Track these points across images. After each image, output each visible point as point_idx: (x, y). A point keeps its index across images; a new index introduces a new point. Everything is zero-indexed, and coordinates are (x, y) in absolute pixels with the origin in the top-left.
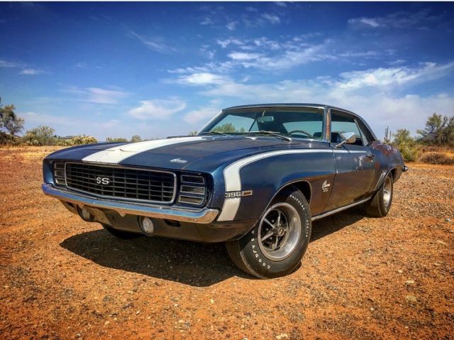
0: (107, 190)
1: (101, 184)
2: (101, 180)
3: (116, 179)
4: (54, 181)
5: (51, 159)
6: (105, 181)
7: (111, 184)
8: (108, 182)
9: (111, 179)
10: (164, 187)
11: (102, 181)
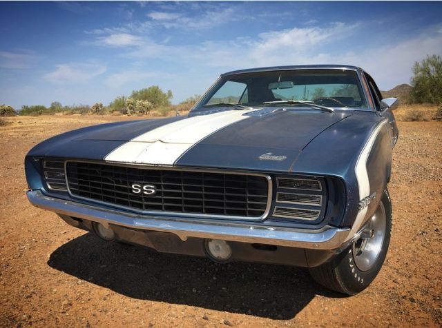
0: (152, 203)
1: (142, 193)
2: (142, 188)
3: (166, 187)
4: (46, 187)
5: (36, 157)
6: (149, 189)
7: (157, 193)
8: (153, 191)
9: (158, 187)
10: (248, 195)
11: (142, 190)
